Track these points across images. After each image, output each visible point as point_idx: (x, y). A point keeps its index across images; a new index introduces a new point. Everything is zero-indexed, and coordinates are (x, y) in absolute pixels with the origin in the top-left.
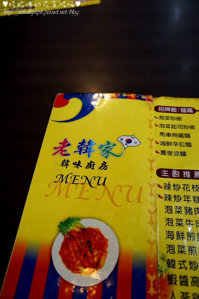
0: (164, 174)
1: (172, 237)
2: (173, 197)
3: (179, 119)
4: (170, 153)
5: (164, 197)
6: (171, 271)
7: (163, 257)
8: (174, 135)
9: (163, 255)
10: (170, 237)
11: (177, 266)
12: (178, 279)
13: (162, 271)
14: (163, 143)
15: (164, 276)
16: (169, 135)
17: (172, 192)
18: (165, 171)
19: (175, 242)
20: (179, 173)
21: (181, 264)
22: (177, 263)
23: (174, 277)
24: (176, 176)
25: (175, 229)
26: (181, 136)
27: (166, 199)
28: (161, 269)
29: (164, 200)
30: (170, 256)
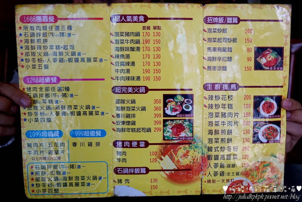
0: (209, 88)
1: (212, 133)
2: (214, 106)
3: (224, 31)
4: (214, 68)
5: (208, 106)
6: (210, 153)
7: (205, 146)
8: (220, 49)
9: (206, 144)
10: (210, 133)
11: (213, 150)
12: (213, 157)
13: (204, 154)
14: (210, 59)
15: (205, 156)
16: (215, 49)
17: (214, 102)
18: (210, 85)
19: (213, 137)
20: (220, 86)
21: (215, 149)
22: (213, 148)
23: (211, 156)
24: (218, 89)
25: (214, 128)
26: (224, 50)
27: (209, 108)
28: (204, 153)
29: (208, 108)
30: (210, 145)
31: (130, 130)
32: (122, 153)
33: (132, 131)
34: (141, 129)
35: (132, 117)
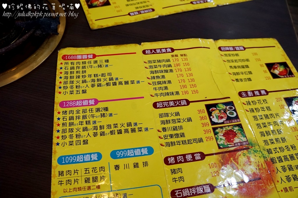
0: (243, 95)
1: (264, 135)
2: (254, 110)
3: (237, 55)
4: (241, 80)
5: (249, 111)
6: (272, 156)
7: (264, 149)
8: (239, 67)
9: (263, 147)
10: (262, 135)
11: (274, 152)
12: (276, 159)
13: (266, 157)
14: (235, 74)
15: (269, 160)
16: (235, 67)
17: (253, 106)
18: (243, 93)
19: (267, 138)
20: (252, 93)
21: (275, 150)
22: (272, 150)
23: (274, 159)
24: (251, 95)
25: (264, 130)
26: (243, 67)
27: (251, 112)
28: (266, 156)
29: (250, 112)
30: (267, 147)
31: (180, 143)
32: (176, 171)
33: (183, 143)
34: (192, 140)
35: (180, 130)
